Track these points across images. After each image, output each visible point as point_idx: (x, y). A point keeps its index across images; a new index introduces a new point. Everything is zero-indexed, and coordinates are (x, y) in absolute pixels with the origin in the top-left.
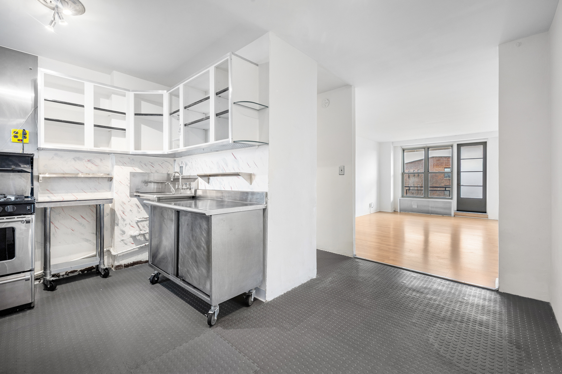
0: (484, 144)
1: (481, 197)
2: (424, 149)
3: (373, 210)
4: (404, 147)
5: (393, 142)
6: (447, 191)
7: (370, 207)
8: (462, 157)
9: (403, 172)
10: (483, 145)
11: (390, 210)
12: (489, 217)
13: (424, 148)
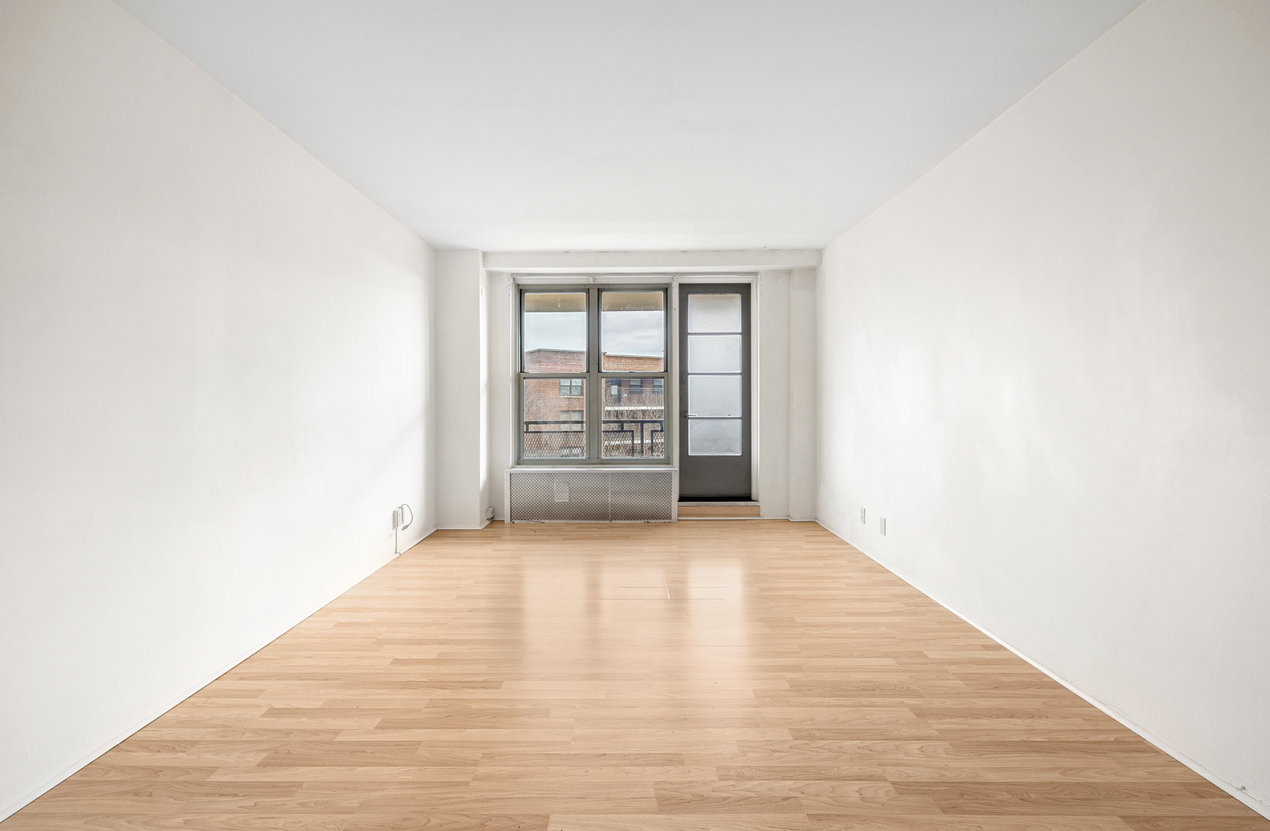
0: (744, 290)
1: (737, 452)
2: (588, 291)
3: (407, 538)
4: (524, 281)
5: (485, 254)
6: (627, 431)
7: (395, 525)
8: (692, 327)
9: (518, 370)
10: (740, 293)
11: (476, 521)
12: (762, 513)
13: (587, 289)
